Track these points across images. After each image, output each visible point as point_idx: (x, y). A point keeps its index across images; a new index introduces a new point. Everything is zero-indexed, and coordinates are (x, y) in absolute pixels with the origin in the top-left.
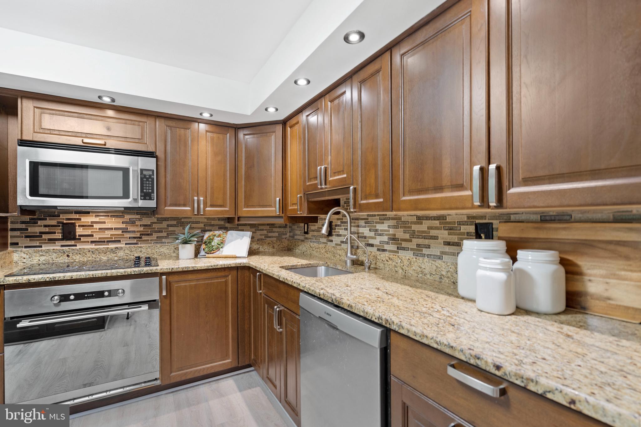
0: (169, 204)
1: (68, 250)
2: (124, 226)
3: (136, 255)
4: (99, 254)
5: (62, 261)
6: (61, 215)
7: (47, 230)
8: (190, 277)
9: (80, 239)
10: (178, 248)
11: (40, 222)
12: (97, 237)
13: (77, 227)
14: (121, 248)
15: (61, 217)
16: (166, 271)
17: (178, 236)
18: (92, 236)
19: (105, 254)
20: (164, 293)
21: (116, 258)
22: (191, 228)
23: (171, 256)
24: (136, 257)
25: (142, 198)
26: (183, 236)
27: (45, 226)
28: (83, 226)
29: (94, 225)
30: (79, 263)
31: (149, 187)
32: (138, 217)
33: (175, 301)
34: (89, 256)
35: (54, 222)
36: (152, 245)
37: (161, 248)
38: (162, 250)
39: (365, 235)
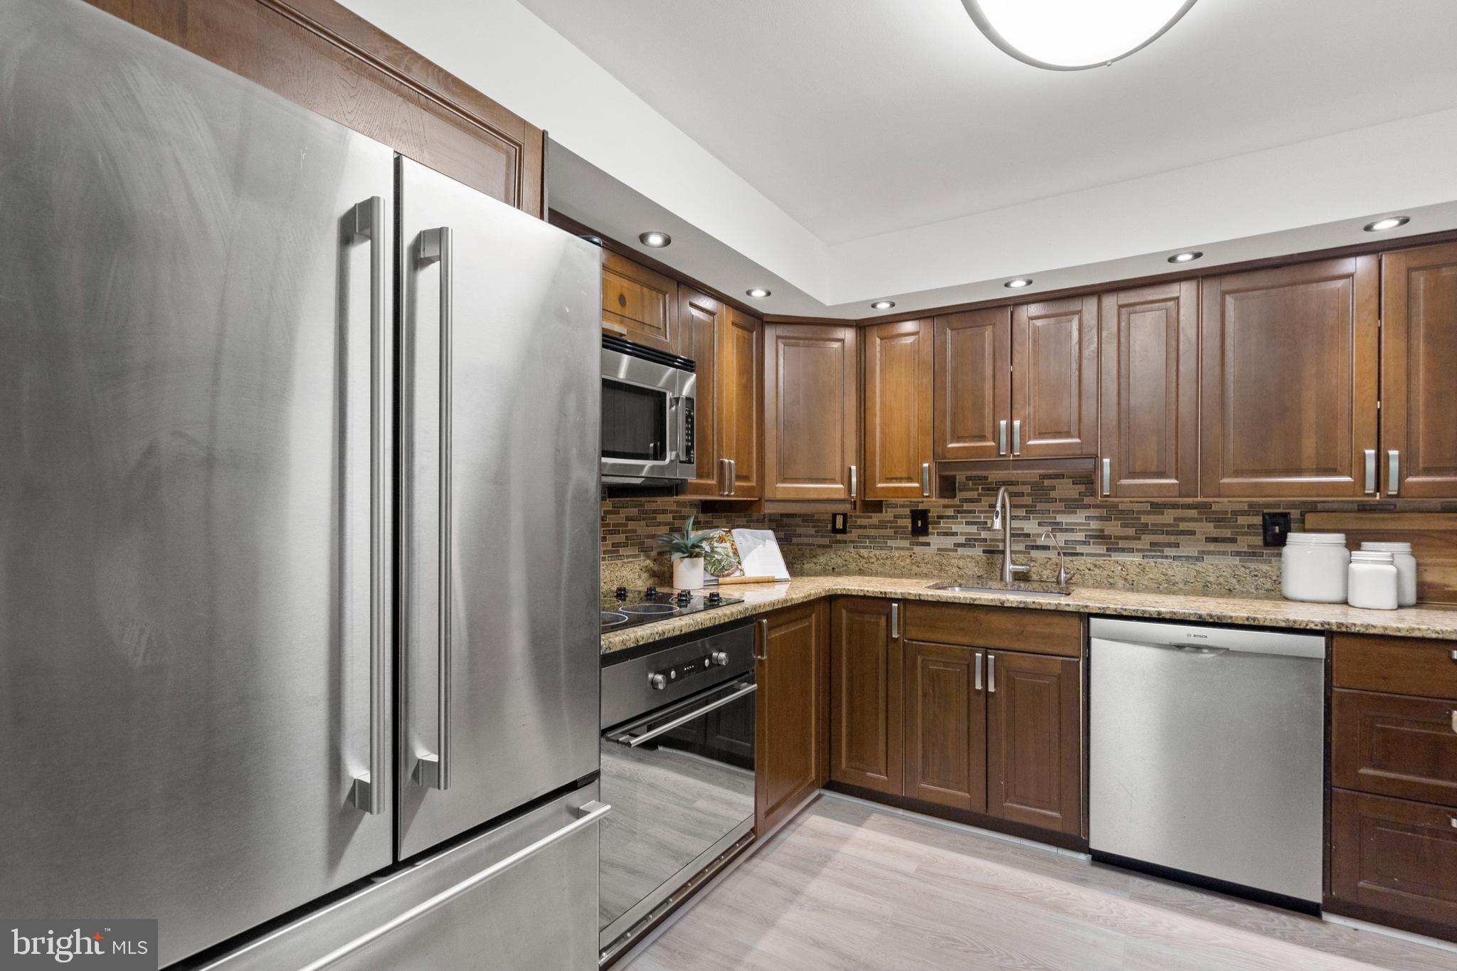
31: (689, 435)
39: (1026, 532)
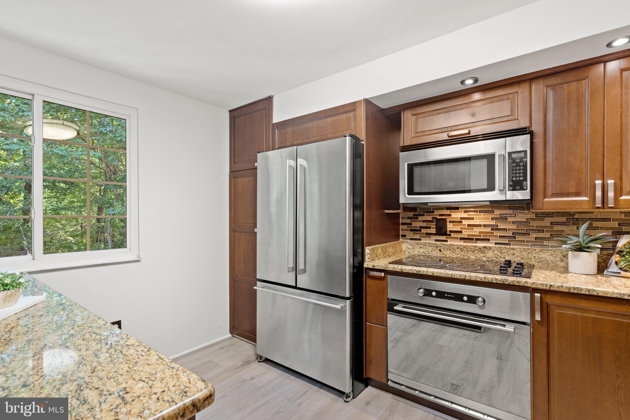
0: (551, 193)
1: (440, 245)
2: (493, 223)
3: (508, 258)
4: (468, 252)
5: (435, 255)
6: (435, 211)
7: (424, 225)
8: (583, 304)
9: (450, 235)
10: (567, 255)
11: (420, 218)
12: (465, 234)
13: (448, 223)
14: (490, 248)
15: (435, 213)
16: (541, 287)
17: (567, 239)
18: (461, 232)
19: (473, 253)
20: (538, 317)
21: (484, 259)
22: (590, 228)
23: (557, 266)
24: (506, 261)
25: (511, 188)
26: (575, 239)
27: (424, 221)
28: (453, 222)
29: (463, 221)
30: (449, 259)
31: (520, 173)
32: (510, 212)
33: (556, 333)
34: (458, 253)
35: (429, 218)
36: (528, 248)
37: (541, 253)
38: (543, 256)
